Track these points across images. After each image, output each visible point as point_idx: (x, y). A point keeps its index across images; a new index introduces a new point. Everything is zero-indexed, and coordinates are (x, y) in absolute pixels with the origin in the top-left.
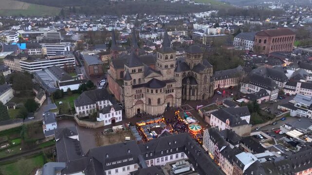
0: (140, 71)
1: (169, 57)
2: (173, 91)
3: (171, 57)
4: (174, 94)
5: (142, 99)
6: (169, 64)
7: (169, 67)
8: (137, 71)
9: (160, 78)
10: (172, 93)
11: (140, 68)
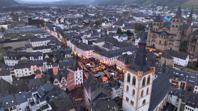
0: (158, 25)
1: (176, 21)
2: (174, 42)
3: (177, 21)
4: (174, 43)
5: (155, 39)
6: (175, 25)
7: (175, 26)
8: (156, 25)
9: (168, 32)
10: (173, 43)
11: (158, 23)
